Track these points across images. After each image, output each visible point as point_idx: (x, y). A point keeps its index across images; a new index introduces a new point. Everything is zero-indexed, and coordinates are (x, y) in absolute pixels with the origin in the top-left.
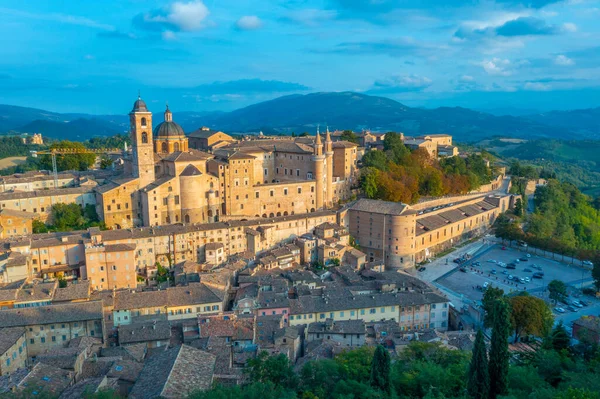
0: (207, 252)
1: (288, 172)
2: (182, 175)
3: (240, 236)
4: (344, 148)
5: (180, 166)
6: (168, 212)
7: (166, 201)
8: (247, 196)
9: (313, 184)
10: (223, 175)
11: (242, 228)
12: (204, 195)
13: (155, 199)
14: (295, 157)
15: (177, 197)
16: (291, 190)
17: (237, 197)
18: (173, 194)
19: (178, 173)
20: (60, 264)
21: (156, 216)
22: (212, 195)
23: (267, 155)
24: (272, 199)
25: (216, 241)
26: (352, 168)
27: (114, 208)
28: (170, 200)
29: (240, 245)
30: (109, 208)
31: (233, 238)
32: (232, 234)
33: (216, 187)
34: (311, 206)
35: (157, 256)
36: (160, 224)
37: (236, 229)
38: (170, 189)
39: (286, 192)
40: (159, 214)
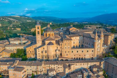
0: (49, 72)
1: (86, 43)
2: (47, 45)
3: (61, 67)
4: (108, 36)
5: (47, 42)
6: (43, 55)
7: (42, 52)
8: (69, 52)
9: (93, 49)
10: (61, 45)
11: (62, 65)
12: (55, 51)
13: (39, 51)
14: (89, 39)
15: (46, 51)
16: (85, 51)
17: (66, 52)
18: (45, 50)
19: (46, 44)
20: (6, 70)
21: (39, 56)
22: (57, 51)
23: (81, 37)
24: (77, 53)
25: (53, 68)
26: (111, 41)
27: (29, 52)
28: (43, 52)
29: (61, 70)
30: (28, 52)
31: (59, 68)
32: (58, 66)
33: (59, 48)
34: (91, 56)
35: (33, 71)
36: (40, 58)
37: (60, 65)
38: (44, 49)
39: (82, 51)
40: (40, 56)
